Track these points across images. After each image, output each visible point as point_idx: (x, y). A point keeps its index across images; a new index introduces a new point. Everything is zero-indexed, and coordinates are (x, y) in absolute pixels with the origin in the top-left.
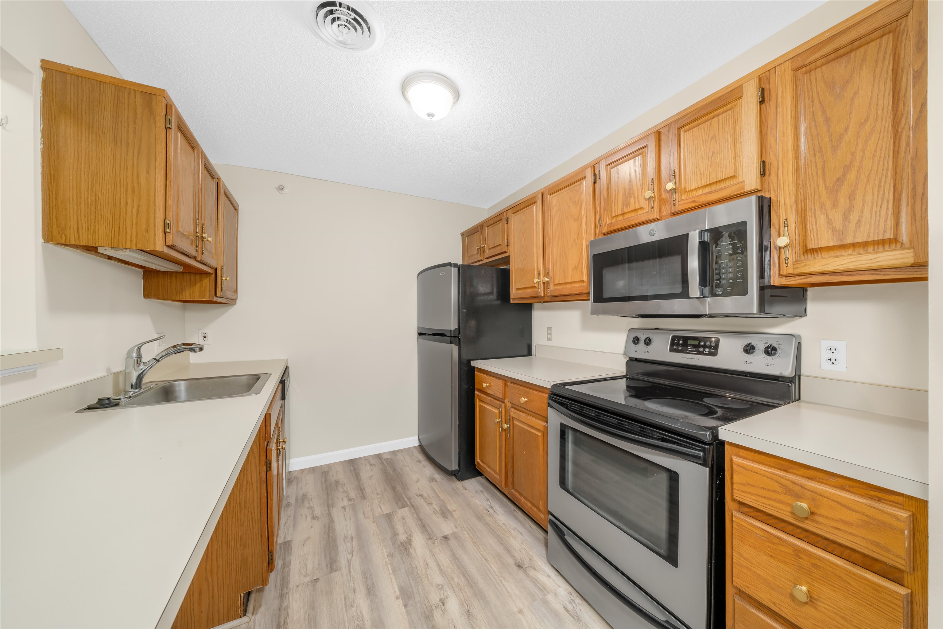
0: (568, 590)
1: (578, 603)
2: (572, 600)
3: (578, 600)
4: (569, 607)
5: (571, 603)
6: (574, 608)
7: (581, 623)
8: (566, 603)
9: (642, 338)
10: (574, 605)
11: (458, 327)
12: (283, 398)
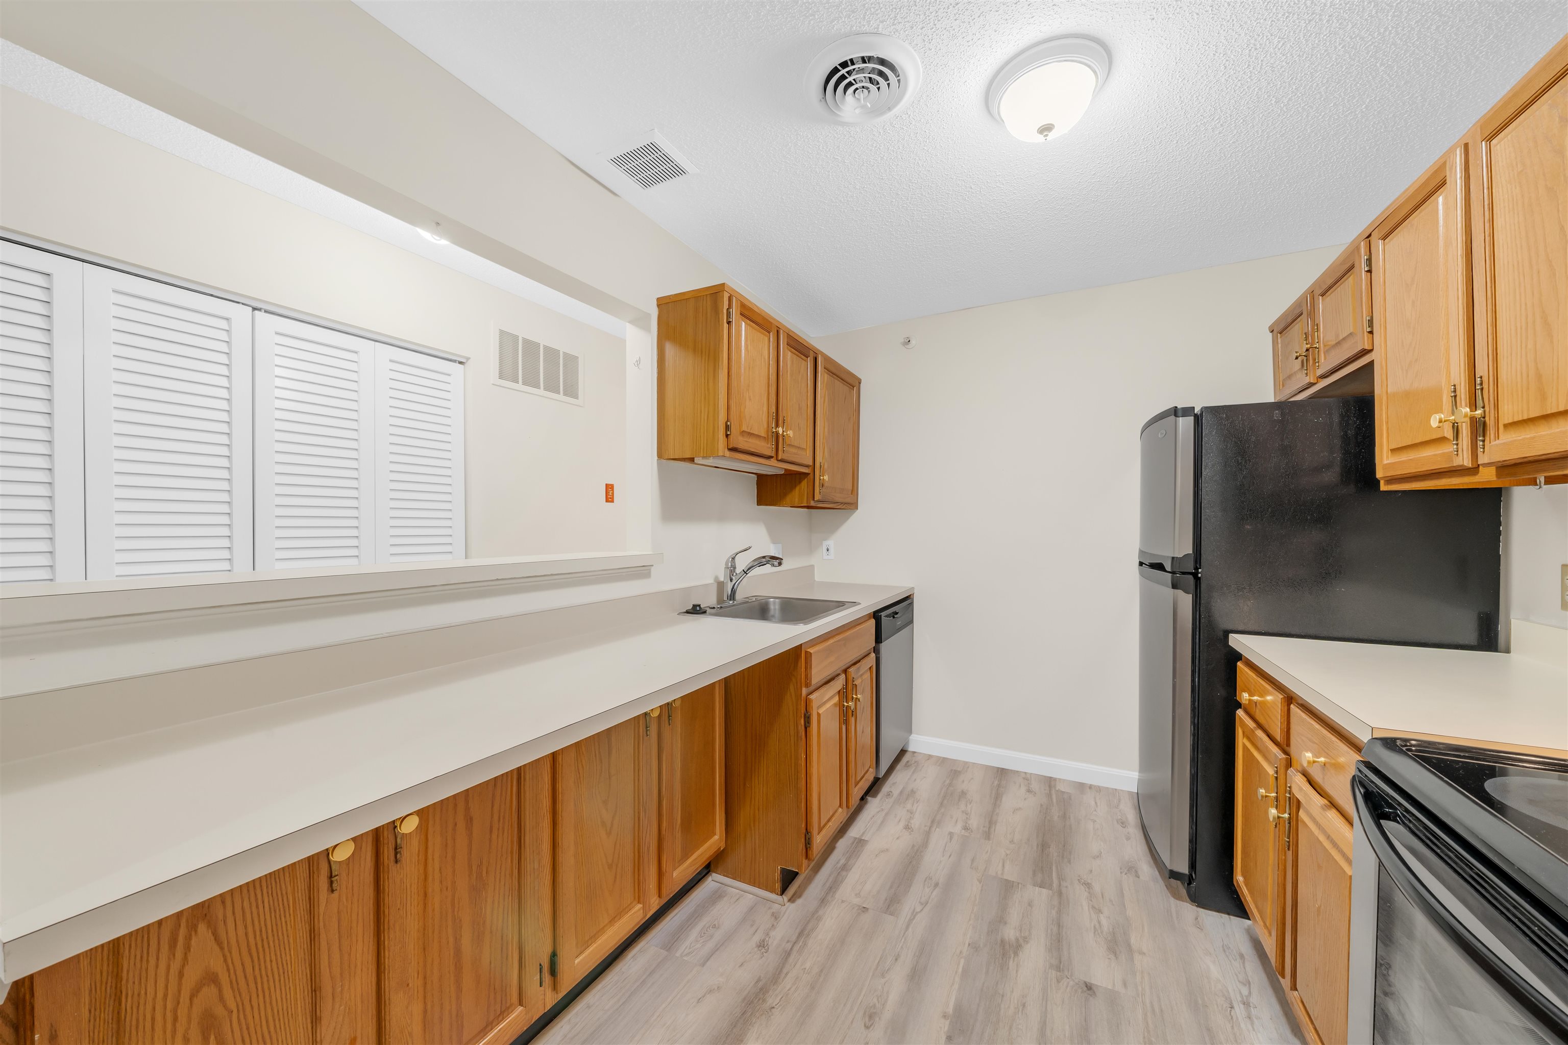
11: (1193, 552)
12: (878, 639)
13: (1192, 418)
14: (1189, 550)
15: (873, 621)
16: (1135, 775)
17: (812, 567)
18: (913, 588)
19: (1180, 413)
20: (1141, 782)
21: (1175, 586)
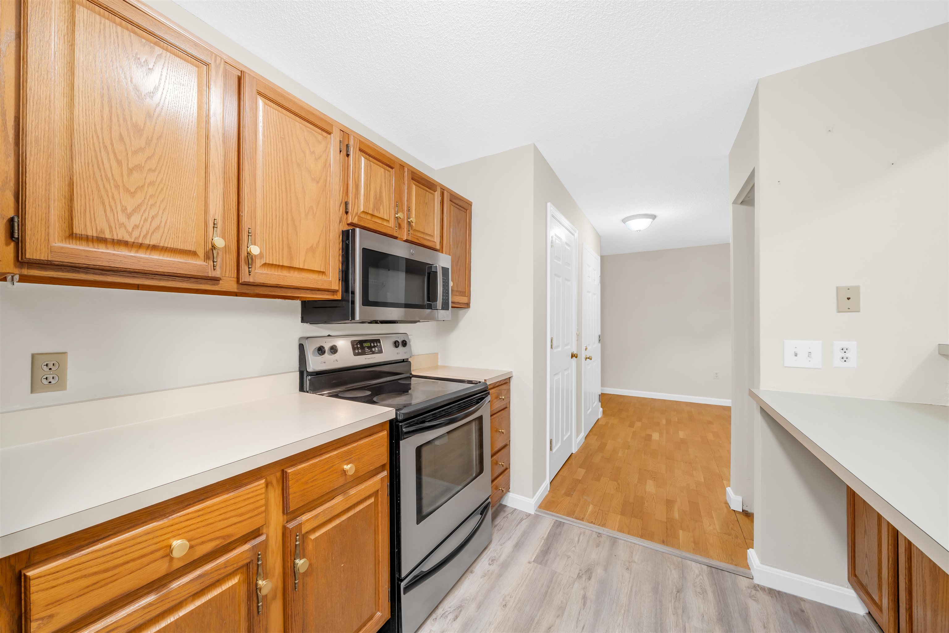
0: (431, 623)
1: (443, 610)
2: (442, 616)
3: (440, 611)
4: (451, 616)
5: (447, 617)
6: (450, 613)
7: (463, 604)
8: (448, 620)
9: (327, 347)
10: (447, 613)
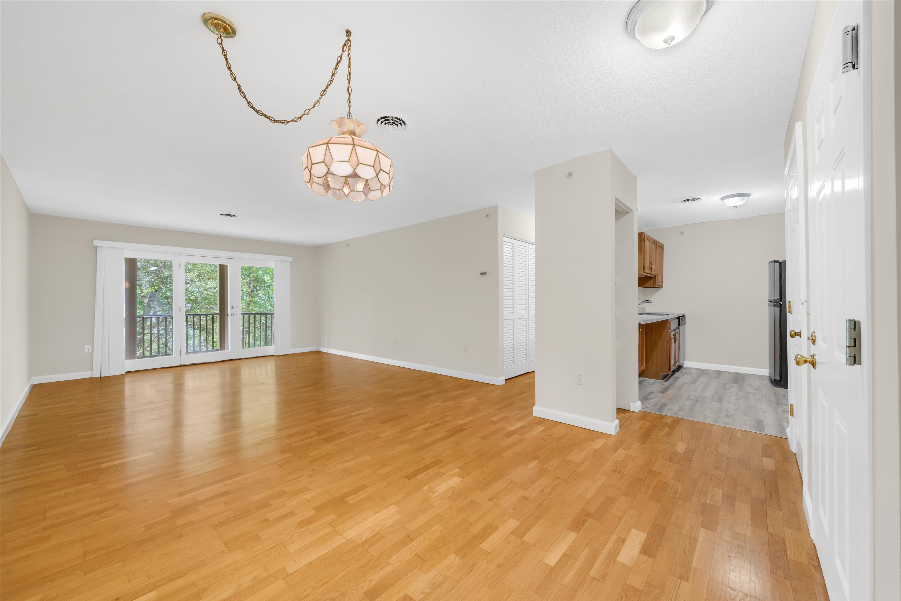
11: (780, 297)
12: (679, 325)
13: (779, 263)
14: (779, 297)
15: (678, 320)
16: (768, 370)
17: (645, 307)
18: (685, 313)
19: (775, 262)
20: (769, 372)
21: (774, 306)
